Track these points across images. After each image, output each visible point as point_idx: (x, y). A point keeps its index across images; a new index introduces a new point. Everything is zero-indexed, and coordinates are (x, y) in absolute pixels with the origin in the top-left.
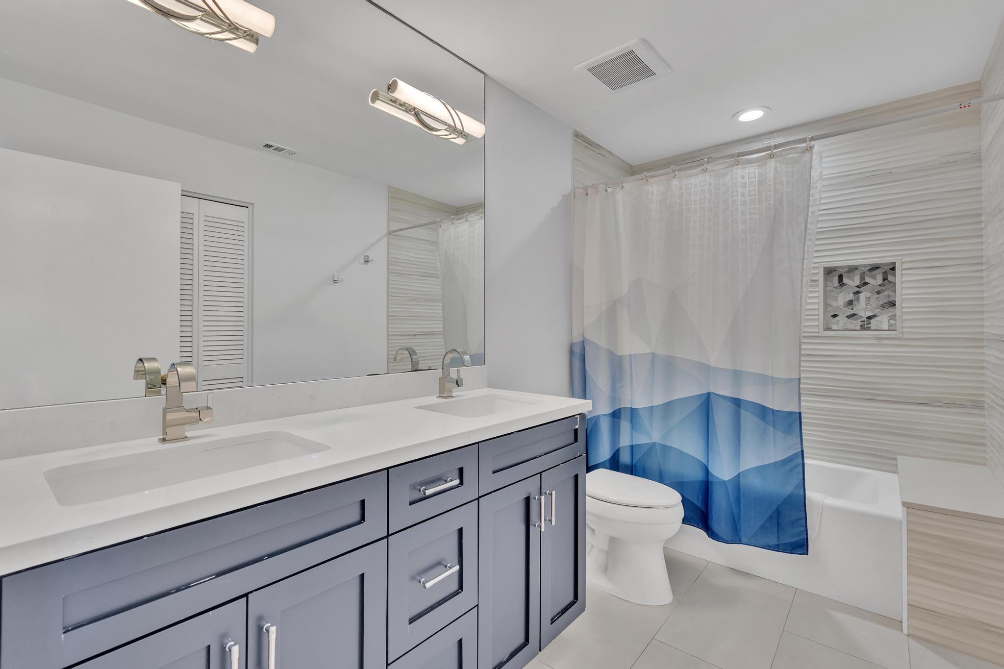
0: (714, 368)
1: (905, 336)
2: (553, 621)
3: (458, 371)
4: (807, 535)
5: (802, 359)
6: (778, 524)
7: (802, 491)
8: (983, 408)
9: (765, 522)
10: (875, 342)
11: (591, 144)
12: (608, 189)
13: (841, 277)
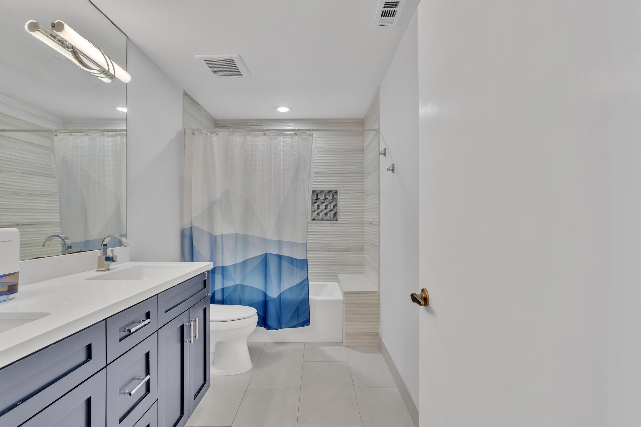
0: (269, 240)
1: (341, 222)
2: (195, 398)
3: (112, 251)
4: (310, 316)
5: (308, 233)
6: (298, 314)
7: (308, 296)
8: (364, 251)
9: (292, 315)
10: (330, 225)
11: (194, 102)
12: (208, 133)
13: (317, 195)
